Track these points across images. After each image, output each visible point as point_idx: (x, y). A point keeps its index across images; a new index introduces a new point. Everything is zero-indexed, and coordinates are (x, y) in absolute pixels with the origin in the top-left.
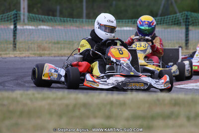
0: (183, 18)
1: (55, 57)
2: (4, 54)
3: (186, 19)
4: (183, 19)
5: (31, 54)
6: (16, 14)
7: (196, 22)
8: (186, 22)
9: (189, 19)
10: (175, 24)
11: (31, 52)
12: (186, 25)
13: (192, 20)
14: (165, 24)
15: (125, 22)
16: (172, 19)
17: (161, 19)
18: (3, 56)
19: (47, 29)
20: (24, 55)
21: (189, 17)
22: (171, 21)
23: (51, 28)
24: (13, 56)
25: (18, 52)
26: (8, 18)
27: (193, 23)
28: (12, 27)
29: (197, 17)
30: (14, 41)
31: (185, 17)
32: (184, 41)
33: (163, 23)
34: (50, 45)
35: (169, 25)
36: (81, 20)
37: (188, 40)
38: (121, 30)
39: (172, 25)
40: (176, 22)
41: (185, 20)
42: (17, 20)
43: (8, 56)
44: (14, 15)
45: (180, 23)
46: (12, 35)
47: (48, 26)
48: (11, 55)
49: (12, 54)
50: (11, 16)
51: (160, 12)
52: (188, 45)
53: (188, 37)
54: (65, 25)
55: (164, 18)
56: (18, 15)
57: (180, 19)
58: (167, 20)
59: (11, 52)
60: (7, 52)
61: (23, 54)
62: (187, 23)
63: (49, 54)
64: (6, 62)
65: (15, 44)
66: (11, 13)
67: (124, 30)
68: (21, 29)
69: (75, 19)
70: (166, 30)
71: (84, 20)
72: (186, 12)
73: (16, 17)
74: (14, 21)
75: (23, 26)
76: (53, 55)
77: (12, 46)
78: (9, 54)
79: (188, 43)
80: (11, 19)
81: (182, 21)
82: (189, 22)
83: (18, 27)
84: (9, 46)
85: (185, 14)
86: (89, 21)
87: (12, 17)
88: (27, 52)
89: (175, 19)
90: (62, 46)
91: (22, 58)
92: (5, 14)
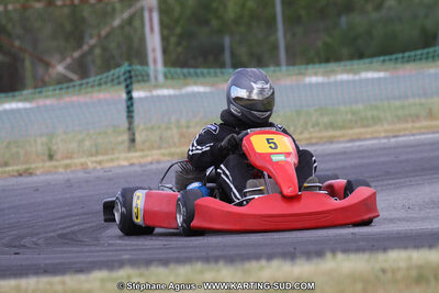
2: (107, 161)
5: (164, 155)
6: (130, 72)
11: (163, 151)
18: (107, 165)
19: (199, 93)
20: (149, 159)
23: (208, 89)
24: (125, 163)
25: (138, 154)
26: (113, 80)
28: (124, 96)
30: (129, 129)
38: (354, 81)
42: (131, 83)
43: (116, 164)
44: (125, 73)
46: (125, 114)
47: (202, 84)
48: (123, 161)
49: (126, 159)
50: (119, 77)
56: (133, 73)
59: (123, 155)
60: (116, 155)
61: (147, 156)
64: (110, 180)
65: (134, 134)
66: (117, 70)
67: (361, 81)
68: (141, 99)
73: (131, 77)
74: (127, 86)
75: (150, 91)
77: (125, 137)
78: (118, 159)
80: (119, 83)
83: (135, 94)
84: (120, 139)
87: (122, 78)
88: (155, 152)
91: (145, 165)
92: (105, 75)
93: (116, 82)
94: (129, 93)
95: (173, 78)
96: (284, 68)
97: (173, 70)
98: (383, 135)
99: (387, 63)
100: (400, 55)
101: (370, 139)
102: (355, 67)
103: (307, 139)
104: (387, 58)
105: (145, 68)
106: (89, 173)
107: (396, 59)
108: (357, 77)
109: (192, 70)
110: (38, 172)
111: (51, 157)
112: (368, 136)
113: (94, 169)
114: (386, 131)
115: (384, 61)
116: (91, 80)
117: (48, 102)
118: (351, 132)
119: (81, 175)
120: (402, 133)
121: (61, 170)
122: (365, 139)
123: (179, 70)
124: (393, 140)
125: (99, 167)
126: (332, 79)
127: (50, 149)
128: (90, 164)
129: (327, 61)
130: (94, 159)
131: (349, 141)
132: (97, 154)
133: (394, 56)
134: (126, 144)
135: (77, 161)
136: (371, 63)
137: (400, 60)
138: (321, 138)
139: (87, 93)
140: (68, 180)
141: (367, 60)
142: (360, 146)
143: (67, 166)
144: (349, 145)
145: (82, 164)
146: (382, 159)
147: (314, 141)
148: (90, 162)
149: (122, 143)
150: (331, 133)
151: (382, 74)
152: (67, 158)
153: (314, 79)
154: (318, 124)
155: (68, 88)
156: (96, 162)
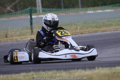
2: (24, 38)
6: (31, 9)
18: (24, 39)
26: (26, 12)
28: (29, 17)
30: (32, 28)
38: (104, 13)
42: (32, 13)
43: (27, 39)
44: (29, 10)
46: (29, 23)
49: (30, 38)
50: (27, 11)
56: (32, 10)
59: (29, 36)
60: (26, 37)
66: (27, 9)
67: (106, 12)
68: (35, 18)
73: (31, 11)
74: (30, 14)
77: (30, 31)
78: (28, 37)
80: (28, 13)
83: (33, 17)
84: (28, 31)
87: (29, 11)
92: (23, 10)
93: (27, 13)
94: (31, 16)
95: (45, 12)
96: (81, 9)
97: (45, 9)
98: (112, 30)
99: (114, 7)
100: (118, 4)
101: (109, 31)
102: (104, 8)
103: (88, 31)
104: (114, 5)
105: (36, 8)
106: (18, 42)
107: (117, 5)
109: (51, 9)
110: (2, 41)
111: (6, 37)
112: (108, 30)
113: (20, 41)
114: (114, 29)
115: (113, 6)
116: (19, 12)
117: (5, 19)
118: (102, 29)
119: (16, 42)
120: (119, 29)
121: (9, 41)
122: (107, 31)
123: (47, 9)
124: (116, 31)
125: (21, 40)
127: (6, 34)
128: (18, 39)
129: (94, 6)
130: (20, 37)
131: (102, 32)
132: (21, 36)
133: (116, 5)
134: (30, 33)
135: (15, 38)
136: (109, 7)
137: (118, 6)
139: (17, 16)
140: (12, 44)
141: (108, 6)
142: (105, 33)
143: (11, 40)
144: (102, 33)
145: (16, 39)
146: (112, 38)
147: (90, 32)
148: (19, 38)
149: (29, 32)
151: (113, 10)
152: (11, 37)
153: (91, 12)
154: (92, 27)
155: (11, 14)
156: (20, 38)
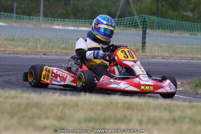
0: (140, 20)
1: (9, 54)
3: (144, 21)
4: (141, 22)
7: (153, 26)
8: (143, 25)
9: (146, 22)
10: (132, 26)
12: (143, 28)
13: (150, 23)
14: (121, 26)
15: (82, 21)
16: (130, 21)
17: (118, 20)
19: (2, 26)
21: (147, 20)
22: (128, 23)
23: (6, 25)
27: (150, 26)
29: (154, 20)
31: (143, 20)
32: (140, 44)
33: (120, 25)
34: (5, 42)
35: (126, 27)
36: (37, 18)
37: (145, 43)
39: (129, 27)
40: (133, 25)
41: (142, 23)
45: (138, 25)
47: (4, 22)
51: (118, 14)
52: (144, 48)
53: (145, 39)
54: (21, 22)
55: (121, 20)
57: (137, 21)
58: (124, 22)
62: (145, 26)
63: (4, 51)
69: (31, 17)
70: (123, 32)
71: (41, 18)
72: (144, 15)
76: (7, 52)
79: (145, 46)
81: (139, 23)
82: (146, 25)
85: (143, 16)
86: (45, 19)
89: (133, 21)
90: (17, 43)
108: (79, 29)
126: (66, 28)
138: (62, 53)
150: (66, 51)
